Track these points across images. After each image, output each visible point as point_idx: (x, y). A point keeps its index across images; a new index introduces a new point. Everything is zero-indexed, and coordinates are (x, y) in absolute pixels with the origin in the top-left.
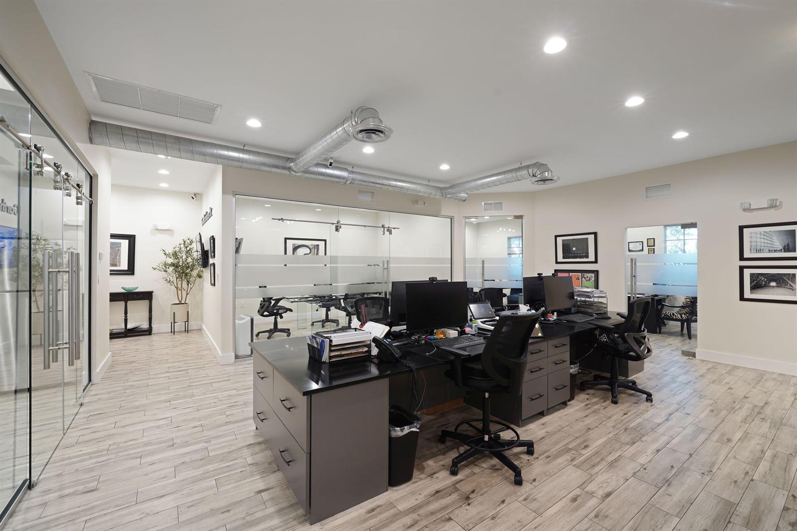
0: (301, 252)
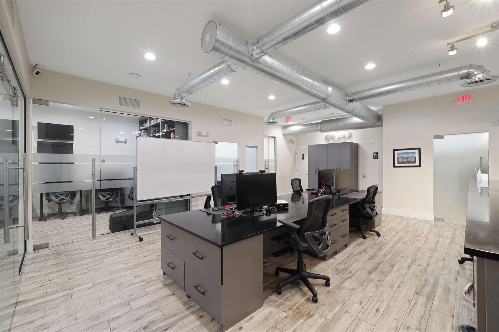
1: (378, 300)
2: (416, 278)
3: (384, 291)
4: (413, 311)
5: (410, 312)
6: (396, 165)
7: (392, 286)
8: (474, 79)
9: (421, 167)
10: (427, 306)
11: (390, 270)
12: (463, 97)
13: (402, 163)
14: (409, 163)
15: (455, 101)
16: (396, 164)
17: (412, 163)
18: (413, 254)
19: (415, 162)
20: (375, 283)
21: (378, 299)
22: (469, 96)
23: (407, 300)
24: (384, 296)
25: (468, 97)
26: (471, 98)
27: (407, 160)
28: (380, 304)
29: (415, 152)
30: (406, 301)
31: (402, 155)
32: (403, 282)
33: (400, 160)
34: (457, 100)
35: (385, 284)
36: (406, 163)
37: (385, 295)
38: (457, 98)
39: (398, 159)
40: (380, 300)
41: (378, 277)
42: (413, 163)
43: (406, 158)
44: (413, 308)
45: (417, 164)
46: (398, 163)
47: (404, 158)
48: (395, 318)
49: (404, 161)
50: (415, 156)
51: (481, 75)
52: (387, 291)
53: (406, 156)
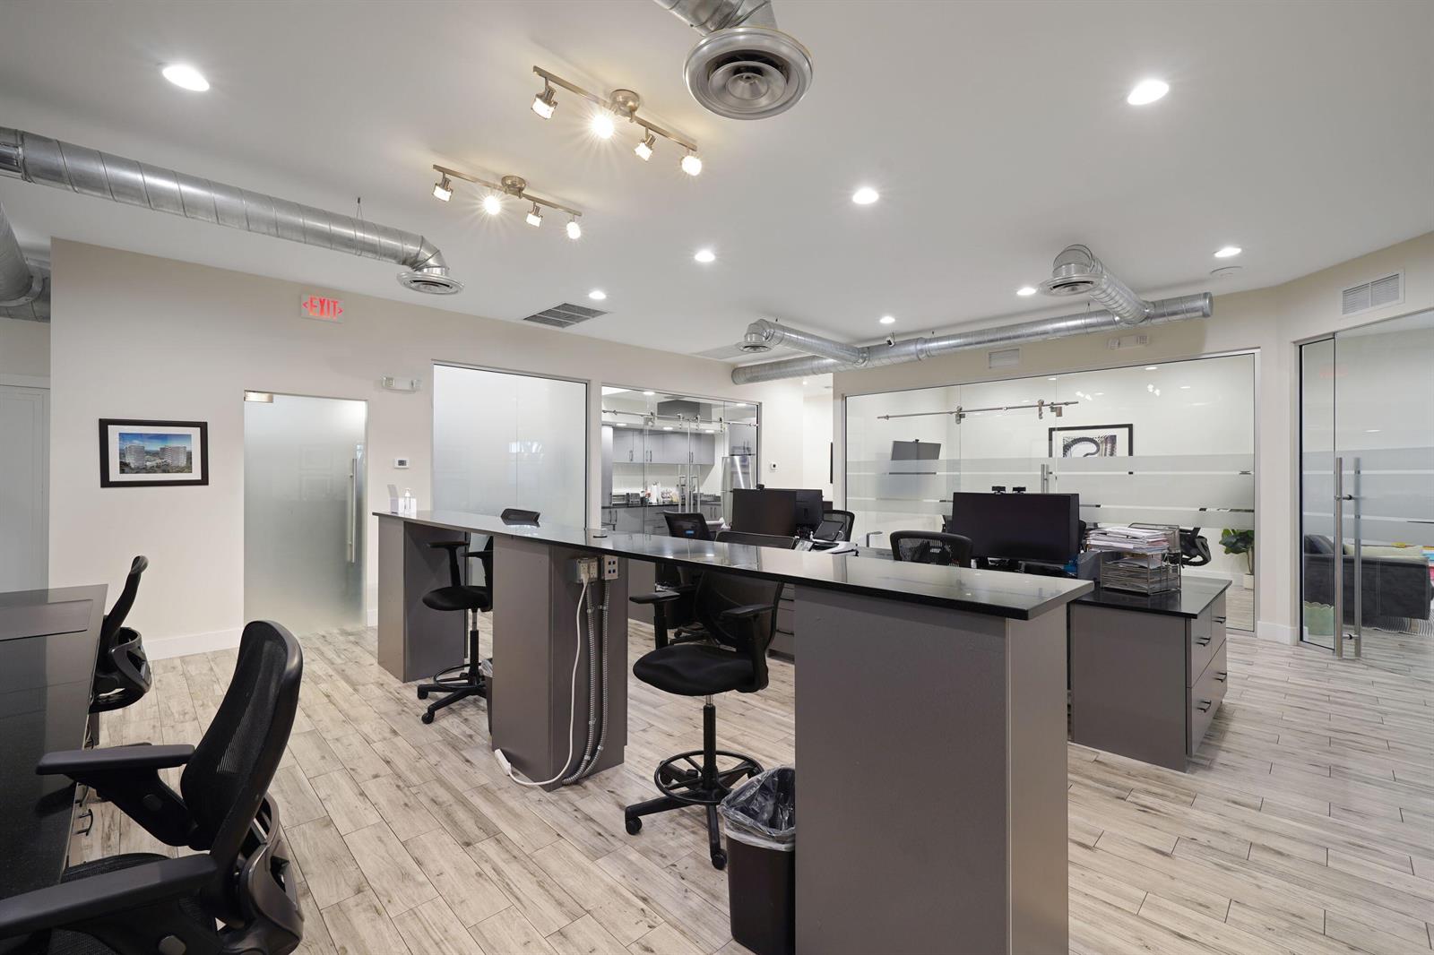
0: (1079, 450)
1: (437, 944)
2: (414, 811)
3: (413, 906)
4: (515, 889)
5: (518, 899)
6: (111, 480)
7: (405, 876)
8: (426, 273)
9: (207, 484)
10: (514, 854)
11: (339, 839)
12: (322, 302)
13: (138, 470)
14: (164, 471)
15: (305, 305)
16: (115, 475)
17: (178, 472)
18: (323, 758)
19: (189, 469)
20: (359, 908)
21: (434, 941)
22: (335, 303)
23: (476, 877)
24: (430, 917)
25: (332, 304)
26: (338, 311)
27: (159, 461)
28: (455, 949)
29: (188, 437)
30: (477, 881)
31: (137, 443)
32: (410, 842)
33: (130, 460)
34: (308, 305)
35: (386, 885)
36: (155, 472)
37: (426, 911)
38: (309, 301)
39: (122, 454)
40: (437, 939)
41: (343, 885)
42: (181, 470)
43: (155, 454)
44: (508, 885)
45: (196, 475)
46: (122, 471)
47: (148, 453)
48: (523, 942)
49: (148, 463)
50: (188, 449)
51: (437, 271)
52: (415, 898)
53: (155, 446)
